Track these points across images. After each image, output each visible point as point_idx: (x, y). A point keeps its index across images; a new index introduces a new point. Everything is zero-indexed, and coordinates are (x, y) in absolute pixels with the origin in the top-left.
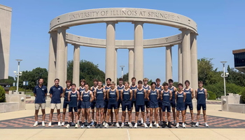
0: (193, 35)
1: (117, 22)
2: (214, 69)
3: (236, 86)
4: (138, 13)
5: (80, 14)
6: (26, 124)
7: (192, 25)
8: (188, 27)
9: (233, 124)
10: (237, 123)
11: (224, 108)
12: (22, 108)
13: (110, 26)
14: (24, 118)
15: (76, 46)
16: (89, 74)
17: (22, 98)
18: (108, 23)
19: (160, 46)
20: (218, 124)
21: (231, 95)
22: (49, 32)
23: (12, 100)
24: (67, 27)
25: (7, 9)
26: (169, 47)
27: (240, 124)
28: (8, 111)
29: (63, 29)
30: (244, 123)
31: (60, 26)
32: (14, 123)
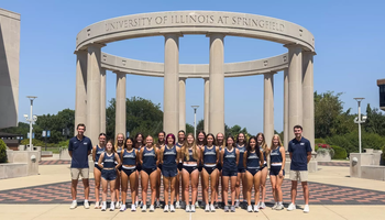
0: (308, 55)
1: (182, 34)
2: (345, 110)
3: (380, 138)
4: (216, 19)
5: (122, 22)
6: (34, 197)
7: (306, 37)
8: (298, 42)
9: (362, 198)
10: (370, 196)
11: (354, 173)
12: (33, 171)
13: (171, 40)
14: (32, 188)
15: (120, 75)
16: (145, 119)
17: (33, 157)
18: (167, 36)
19: (254, 73)
20: (339, 198)
21: (370, 151)
22: (76, 52)
23: (16, 160)
24: (103, 44)
25: (14, 16)
26: (269, 75)
27: (374, 198)
28: (11, 176)
29: (97, 47)
30: (382, 196)
31: (92, 41)
32: (16, 195)
